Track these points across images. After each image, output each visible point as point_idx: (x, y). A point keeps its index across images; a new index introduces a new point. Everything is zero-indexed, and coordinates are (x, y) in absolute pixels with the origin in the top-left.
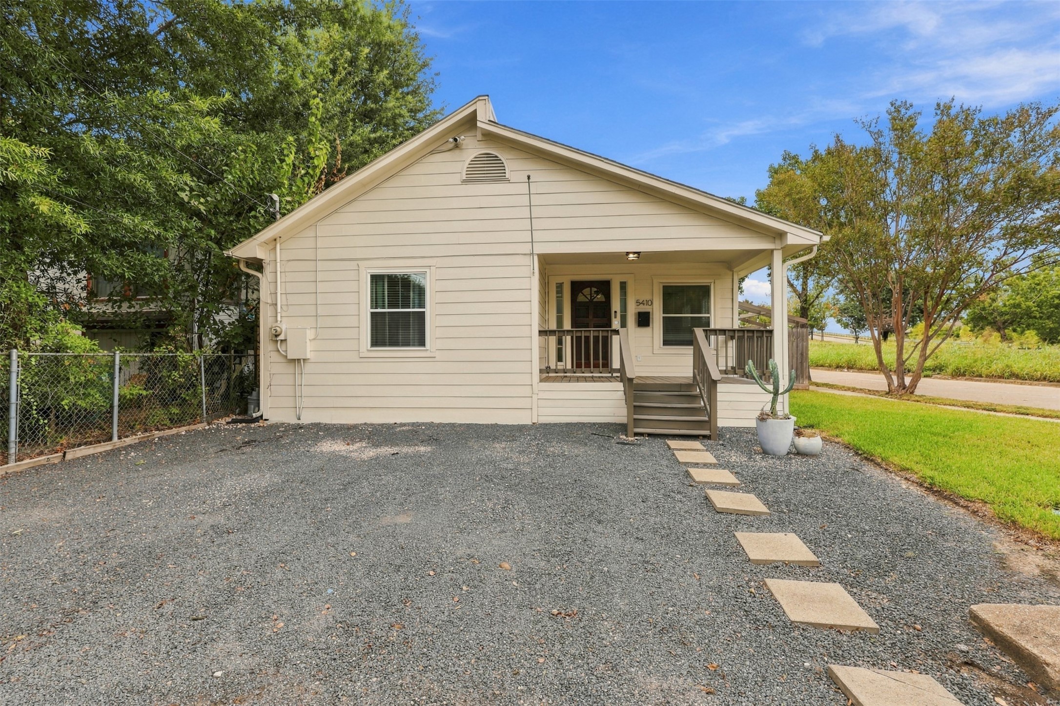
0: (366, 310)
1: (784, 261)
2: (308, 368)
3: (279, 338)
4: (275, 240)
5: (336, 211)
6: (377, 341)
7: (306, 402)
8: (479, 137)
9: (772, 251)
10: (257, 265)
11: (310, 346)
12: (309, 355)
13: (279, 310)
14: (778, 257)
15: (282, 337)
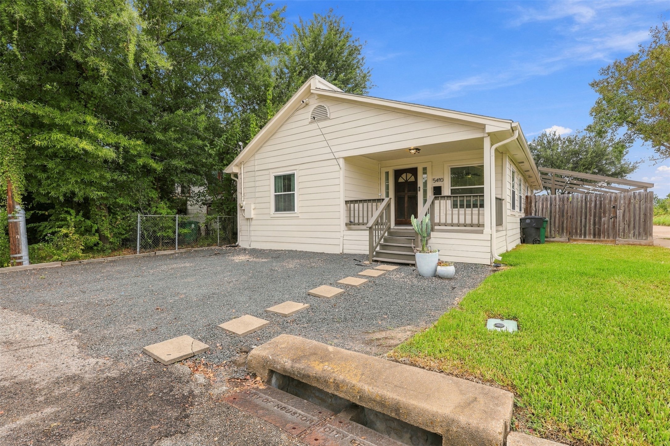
0: (273, 193)
1: (492, 145)
2: (253, 222)
3: (243, 209)
4: (241, 163)
5: (261, 147)
6: (277, 209)
7: (253, 239)
8: (316, 97)
9: (483, 138)
10: (236, 175)
11: (253, 212)
12: (252, 216)
13: (243, 196)
14: (487, 142)
15: (243, 208)
